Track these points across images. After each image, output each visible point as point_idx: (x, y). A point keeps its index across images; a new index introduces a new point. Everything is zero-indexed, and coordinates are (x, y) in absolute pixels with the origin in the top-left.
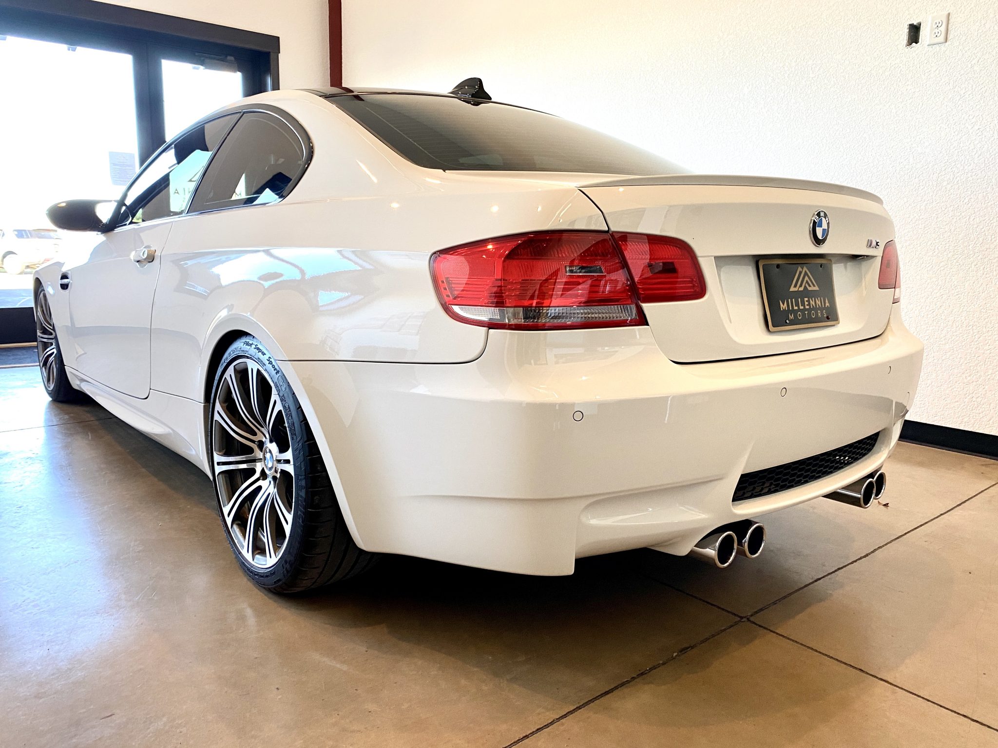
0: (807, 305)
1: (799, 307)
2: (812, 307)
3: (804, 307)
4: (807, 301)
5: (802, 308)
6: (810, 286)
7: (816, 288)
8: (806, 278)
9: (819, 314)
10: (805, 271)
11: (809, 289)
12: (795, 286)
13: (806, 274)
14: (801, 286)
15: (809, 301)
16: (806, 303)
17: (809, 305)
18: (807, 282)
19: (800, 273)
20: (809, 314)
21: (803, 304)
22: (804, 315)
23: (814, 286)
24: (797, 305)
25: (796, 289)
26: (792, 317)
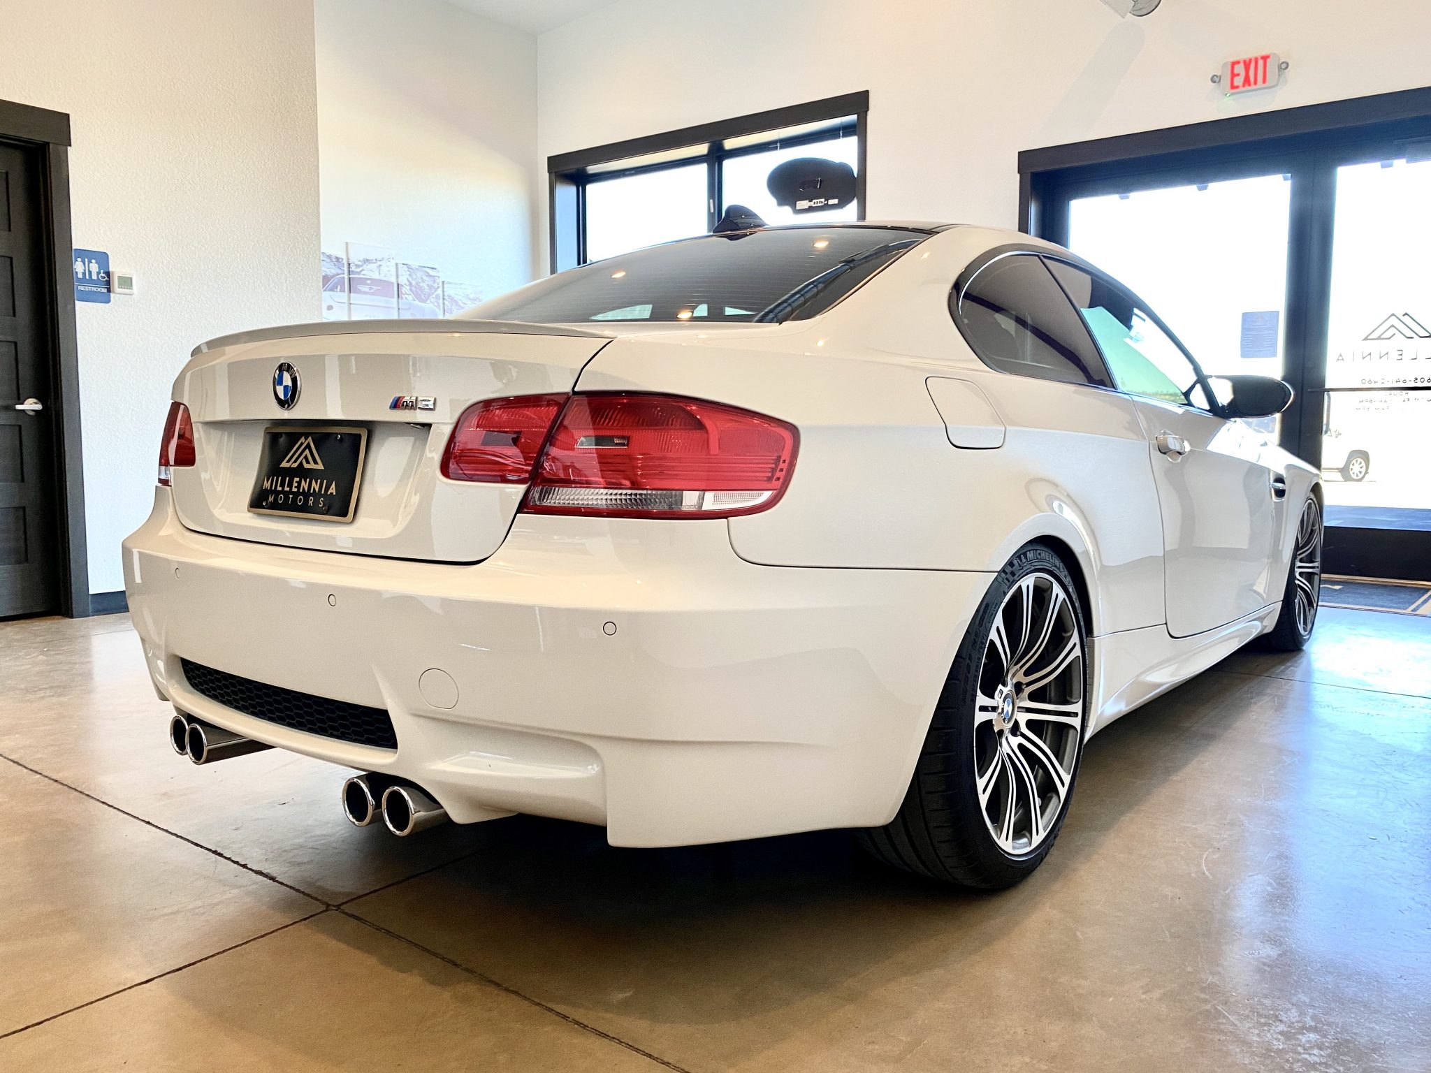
0: (295, 487)
1: (283, 488)
2: (301, 491)
3: (291, 489)
4: (296, 482)
5: (287, 489)
6: (308, 462)
7: (320, 466)
8: (307, 451)
9: (311, 502)
10: (309, 443)
11: (306, 466)
12: (288, 462)
13: (308, 446)
14: (295, 462)
15: (299, 483)
16: (295, 484)
17: (298, 487)
18: (306, 458)
19: (302, 444)
20: (295, 499)
21: (290, 485)
22: (287, 498)
23: (316, 462)
24: (282, 485)
25: (288, 465)
26: (271, 499)
